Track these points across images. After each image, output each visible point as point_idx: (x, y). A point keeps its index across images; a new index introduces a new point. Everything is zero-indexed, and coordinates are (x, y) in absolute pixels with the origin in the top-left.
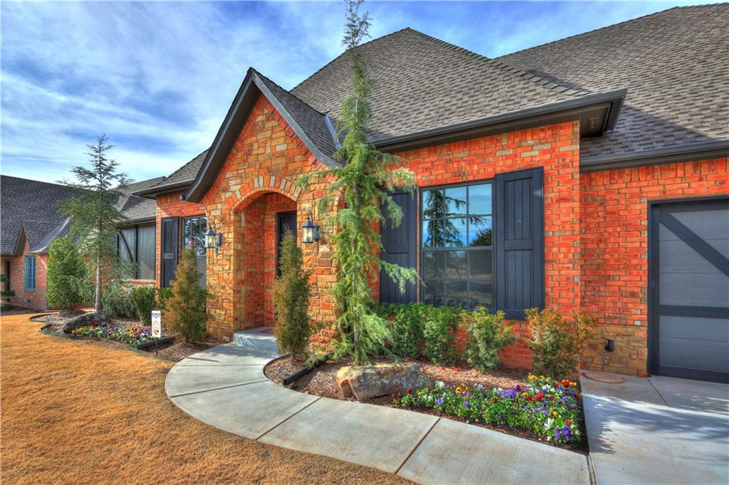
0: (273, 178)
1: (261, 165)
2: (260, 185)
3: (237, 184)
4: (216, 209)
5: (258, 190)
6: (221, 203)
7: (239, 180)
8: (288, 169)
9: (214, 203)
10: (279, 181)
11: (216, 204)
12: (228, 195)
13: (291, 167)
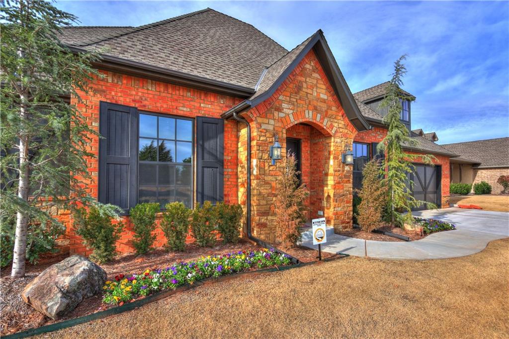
0: (319, 115)
1: (310, 102)
2: (309, 116)
3: (289, 109)
4: (268, 124)
5: (308, 120)
6: (274, 119)
7: (292, 106)
8: (327, 113)
9: (266, 117)
10: (322, 119)
11: (269, 119)
12: (281, 115)
13: (330, 112)
